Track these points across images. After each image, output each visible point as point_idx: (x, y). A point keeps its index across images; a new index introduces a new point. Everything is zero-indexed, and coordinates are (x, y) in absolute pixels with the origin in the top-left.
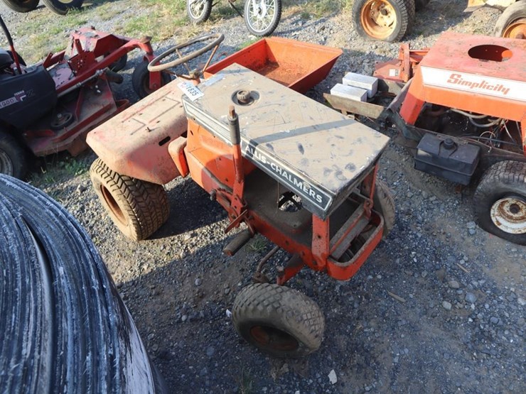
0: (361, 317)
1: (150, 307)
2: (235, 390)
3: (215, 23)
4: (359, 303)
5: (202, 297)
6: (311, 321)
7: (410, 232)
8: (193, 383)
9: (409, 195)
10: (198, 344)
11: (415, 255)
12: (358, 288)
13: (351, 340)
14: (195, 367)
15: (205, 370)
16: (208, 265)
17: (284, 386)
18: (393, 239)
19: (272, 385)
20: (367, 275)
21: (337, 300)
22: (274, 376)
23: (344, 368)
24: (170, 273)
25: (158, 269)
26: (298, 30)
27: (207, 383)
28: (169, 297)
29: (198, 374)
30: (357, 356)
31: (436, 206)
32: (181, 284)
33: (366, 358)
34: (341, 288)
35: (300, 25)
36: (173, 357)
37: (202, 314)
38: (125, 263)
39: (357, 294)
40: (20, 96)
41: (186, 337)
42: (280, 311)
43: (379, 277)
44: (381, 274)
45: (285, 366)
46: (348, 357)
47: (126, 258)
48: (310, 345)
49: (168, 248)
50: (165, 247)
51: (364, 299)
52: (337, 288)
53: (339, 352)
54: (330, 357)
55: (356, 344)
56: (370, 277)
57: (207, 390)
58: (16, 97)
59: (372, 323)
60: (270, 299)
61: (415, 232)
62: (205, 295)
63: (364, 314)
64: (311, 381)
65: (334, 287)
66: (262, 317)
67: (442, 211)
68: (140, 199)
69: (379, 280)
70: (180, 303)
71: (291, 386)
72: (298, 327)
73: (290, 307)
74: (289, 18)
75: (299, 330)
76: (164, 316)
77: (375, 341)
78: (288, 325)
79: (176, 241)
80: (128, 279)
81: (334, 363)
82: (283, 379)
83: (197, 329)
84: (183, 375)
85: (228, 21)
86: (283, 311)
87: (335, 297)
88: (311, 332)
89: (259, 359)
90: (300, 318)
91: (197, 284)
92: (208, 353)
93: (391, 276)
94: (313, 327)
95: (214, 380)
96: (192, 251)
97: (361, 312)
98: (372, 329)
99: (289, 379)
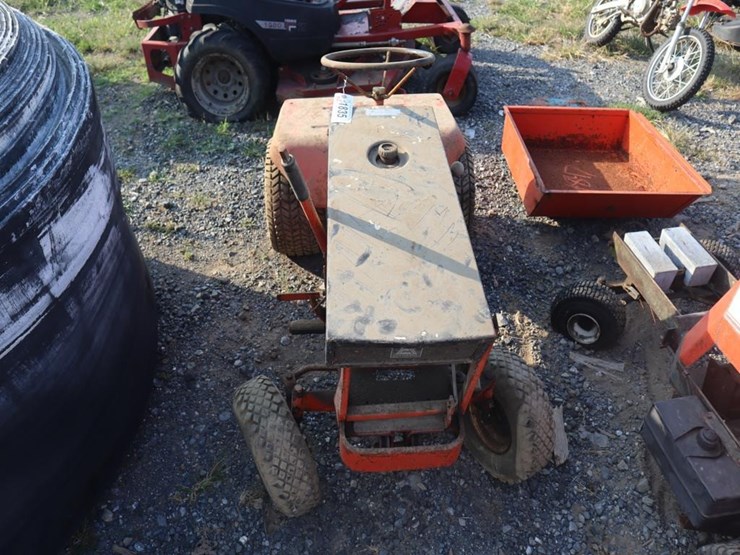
0: (387, 541)
1: (227, 325)
3: (611, 55)
4: (404, 525)
7: (565, 512)
8: (183, 429)
9: (622, 464)
10: (223, 399)
11: (538, 544)
12: (422, 508)
13: (350, 552)
14: (200, 416)
15: (202, 428)
17: (241, 518)
18: (532, 497)
19: (234, 505)
20: (450, 505)
21: (386, 496)
22: (242, 498)
24: (273, 309)
25: (268, 295)
26: (717, 126)
27: (193, 441)
28: (248, 331)
29: (195, 426)
31: (642, 516)
32: (270, 329)
34: (406, 488)
35: (730, 121)
36: (194, 389)
38: (250, 264)
39: (415, 513)
40: (290, 24)
41: (221, 382)
43: (462, 522)
44: (468, 521)
45: (260, 500)
47: (256, 260)
49: (298, 282)
50: (295, 279)
51: (415, 526)
52: (401, 484)
53: (325, 549)
56: (451, 511)
57: (186, 447)
58: (286, 23)
61: (570, 518)
62: (278, 360)
63: (396, 542)
64: (267, 544)
65: (400, 479)
67: (645, 530)
68: (287, 207)
70: (250, 345)
71: (247, 526)
74: (724, 102)
80: (237, 282)
82: (248, 510)
83: (236, 384)
85: (632, 62)
87: (387, 491)
91: (282, 341)
92: (220, 416)
93: (478, 537)
95: (200, 445)
97: (394, 536)
99: (253, 517)
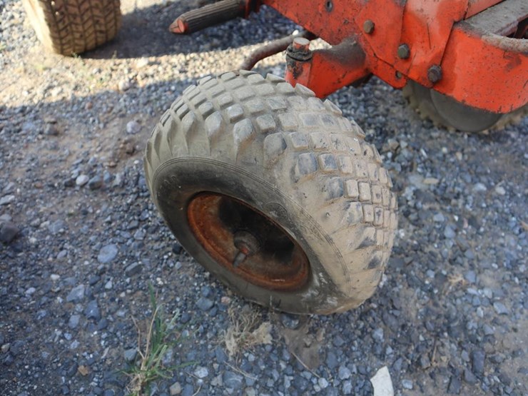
0: (459, 259)
2: (129, 355)
4: (456, 231)
5: (132, 153)
6: (368, 208)
8: (43, 313)
10: (88, 234)
12: (454, 201)
13: (436, 305)
14: (63, 277)
15: (80, 291)
16: (161, 107)
17: (251, 378)
19: (223, 367)
20: (474, 182)
22: (231, 345)
23: (414, 368)
24: (91, 107)
25: (74, 98)
27: (74, 320)
28: (71, 142)
29: (64, 295)
30: (450, 347)
32: (101, 126)
33: (472, 358)
34: (417, 193)
36: (28, 248)
37: (118, 181)
38: (24, 82)
39: (452, 212)
41: (70, 215)
42: (274, 142)
44: (503, 186)
45: (265, 328)
46: (425, 344)
47: (32, 76)
48: (344, 289)
49: (104, 73)
50: (100, 71)
52: (408, 193)
53: (403, 327)
54: (379, 334)
55: (447, 317)
56: (481, 187)
57: (68, 336)
59: (487, 279)
60: (248, 104)
62: (138, 152)
63: (468, 254)
64: (324, 383)
66: (215, 156)
69: (499, 197)
70: (87, 153)
71: (270, 383)
72: (326, 216)
73: (310, 141)
75: (326, 228)
76: (49, 171)
77: (495, 322)
78: (292, 200)
79: (121, 67)
80: (17, 103)
81: (389, 350)
82: (252, 358)
83: (98, 205)
84: (32, 290)
86: (285, 146)
88: (363, 246)
89: (208, 297)
90: (336, 187)
91: (129, 130)
92: (100, 257)
94: (370, 232)
95: (92, 317)
96: (141, 84)
97: (460, 250)
98: (487, 293)
99: (267, 361)
